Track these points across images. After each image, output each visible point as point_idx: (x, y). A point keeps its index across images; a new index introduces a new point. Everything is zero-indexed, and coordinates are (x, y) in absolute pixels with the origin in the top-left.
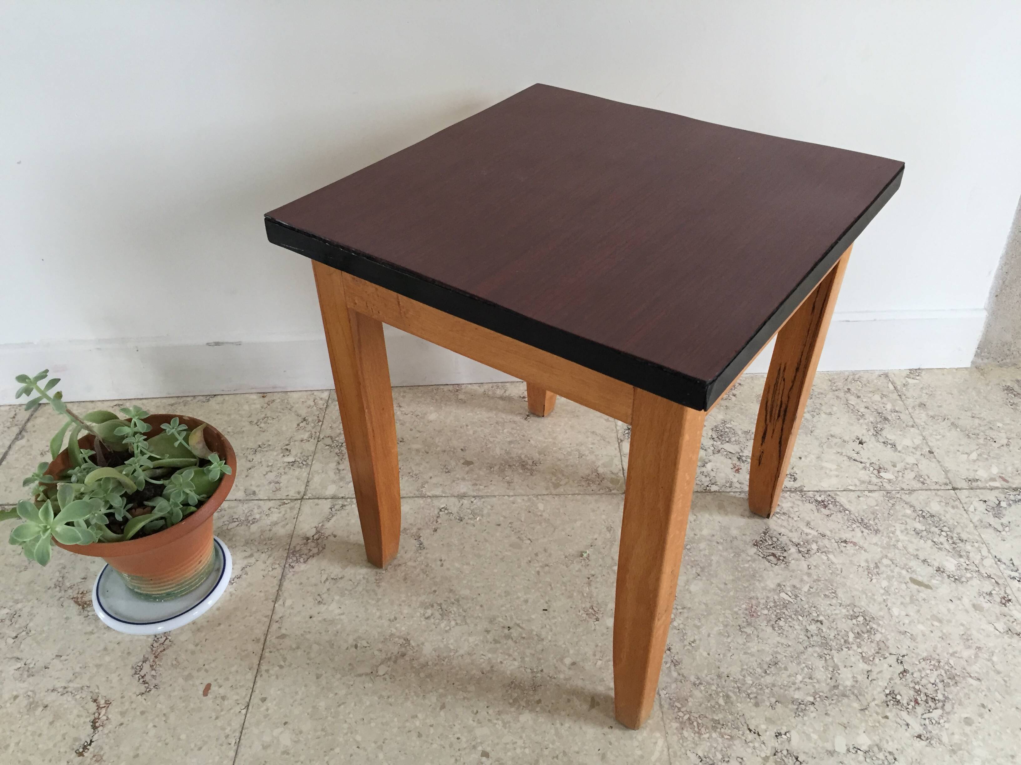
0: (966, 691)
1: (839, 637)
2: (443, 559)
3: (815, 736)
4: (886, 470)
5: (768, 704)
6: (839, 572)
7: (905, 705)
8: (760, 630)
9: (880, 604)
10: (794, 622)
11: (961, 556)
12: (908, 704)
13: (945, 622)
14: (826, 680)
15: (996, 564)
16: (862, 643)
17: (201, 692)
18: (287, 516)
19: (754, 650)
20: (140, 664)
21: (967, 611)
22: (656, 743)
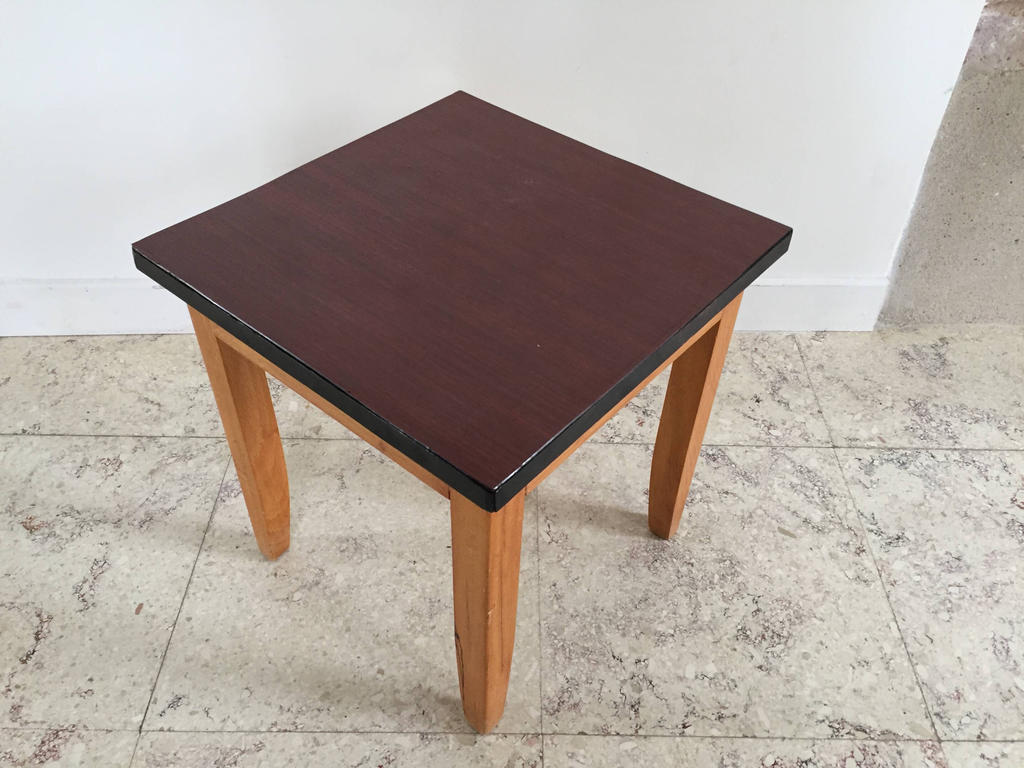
0: (809, 629)
1: (705, 578)
2: (362, 498)
3: (669, 664)
4: (775, 428)
5: (633, 635)
6: (716, 520)
7: (753, 639)
8: (637, 570)
9: (747, 550)
10: (668, 564)
11: (828, 509)
12: (756, 639)
13: (802, 568)
14: (687, 615)
15: (858, 517)
16: (725, 584)
17: (134, 611)
18: (221, 453)
19: (629, 588)
20: (80, 584)
21: (823, 559)
22: (530, 666)
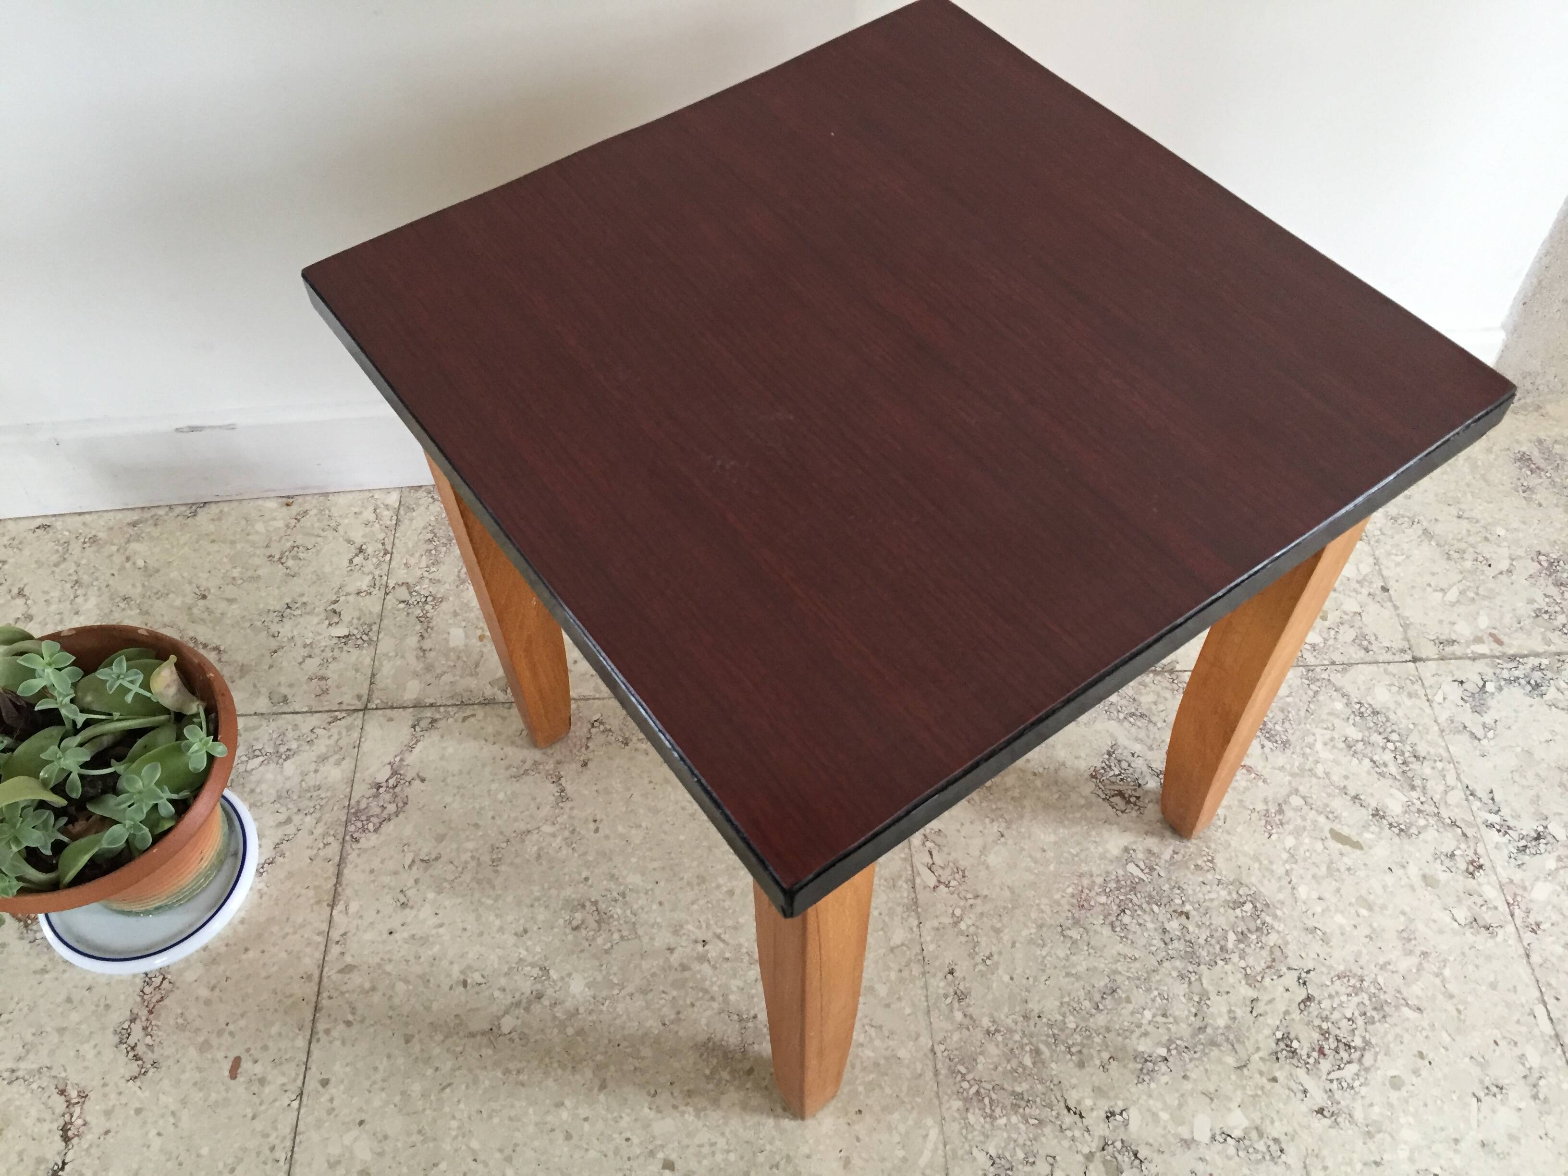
0: (1398, 1030)
1: (1213, 941)
2: (598, 818)
3: (1164, 1116)
5: (1098, 1063)
6: (1222, 823)
7: (1304, 1057)
8: (1091, 933)
9: (1280, 879)
10: (1147, 917)
11: (1413, 788)
12: (1309, 1056)
13: (1376, 908)
14: (1187, 1017)
15: (1467, 800)
16: (1247, 950)
17: (226, 1073)
19: (1081, 968)
20: (126, 1026)
21: (1413, 888)
22: (926, 1136)
